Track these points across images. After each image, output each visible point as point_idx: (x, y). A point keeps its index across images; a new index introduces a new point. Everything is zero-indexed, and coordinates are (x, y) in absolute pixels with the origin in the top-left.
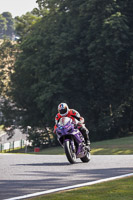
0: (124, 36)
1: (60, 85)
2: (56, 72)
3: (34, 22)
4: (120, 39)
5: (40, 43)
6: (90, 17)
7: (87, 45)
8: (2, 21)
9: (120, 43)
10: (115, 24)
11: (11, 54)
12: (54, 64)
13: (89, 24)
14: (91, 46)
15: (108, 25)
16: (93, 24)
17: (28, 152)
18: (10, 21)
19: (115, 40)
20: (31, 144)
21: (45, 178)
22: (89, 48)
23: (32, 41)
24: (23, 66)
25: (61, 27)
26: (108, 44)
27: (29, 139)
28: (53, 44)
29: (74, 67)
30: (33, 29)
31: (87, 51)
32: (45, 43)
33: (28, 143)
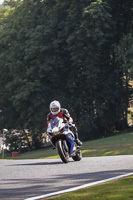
0: (107, 26)
1: (37, 83)
2: (32, 68)
3: (6, 14)
4: (102, 29)
5: (13, 37)
6: (68, 7)
7: (66, 38)
9: (102, 34)
10: (95, 13)
12: (30, 60)
13: (67, 14)
14: (70, 38)
15: (88, 14)
16: (71, 14)
17: (5, 158)
19: (96, 30)
20: (8, 148)
21: (25, 186)
22: (68, 41)
23: (5, 36)
25: (36, 18)
26: (88, 35)
27: (6, 143)
28: (28, 38)
29: (53, 62)
30: (5, 22)
31: (66, 44)
32: (19, 37)
33: (5, 147)
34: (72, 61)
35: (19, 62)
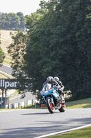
1: (57, 61)
2: (54, 52)
3: (38, 19)
5: (43, 33)
6: (77, 14)
7: (75, 33)
8: (17, 18)
11: (23, 41)
12: (53, 47)
13: (76, 19)
14: (78, 34)
15: (89, 19)
16: (78, 19)
17: (37, 108)
18: (22, 18)
20: (39, 102)
21: (49, 125)
22: (76, 35)
23: (38, 32)
24: (32, 49)
25: (57, 21)
26: (89, 32)
27: (38, 98)
28: (51, 34)
29: (66, 49)
30: (38, 23)
31: (75, 37)
32: (46, 33)
33: (37, 101)
34: (79, 48)
35: (46, 48)
